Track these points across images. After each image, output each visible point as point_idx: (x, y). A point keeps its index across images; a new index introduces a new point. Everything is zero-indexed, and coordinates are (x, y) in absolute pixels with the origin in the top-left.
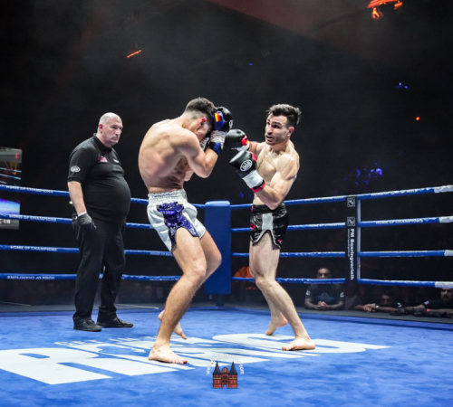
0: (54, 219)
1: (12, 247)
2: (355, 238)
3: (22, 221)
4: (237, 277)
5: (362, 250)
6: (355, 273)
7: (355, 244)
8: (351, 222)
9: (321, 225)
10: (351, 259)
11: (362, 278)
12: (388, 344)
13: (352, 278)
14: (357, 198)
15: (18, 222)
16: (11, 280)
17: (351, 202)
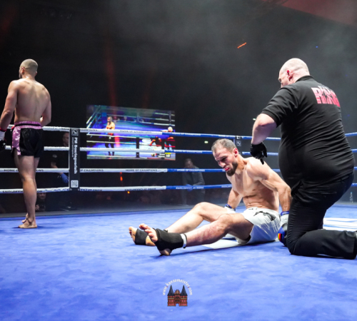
0: (201, 151)
1: (178, 170)
16: (178, 190)
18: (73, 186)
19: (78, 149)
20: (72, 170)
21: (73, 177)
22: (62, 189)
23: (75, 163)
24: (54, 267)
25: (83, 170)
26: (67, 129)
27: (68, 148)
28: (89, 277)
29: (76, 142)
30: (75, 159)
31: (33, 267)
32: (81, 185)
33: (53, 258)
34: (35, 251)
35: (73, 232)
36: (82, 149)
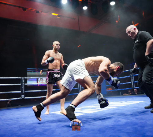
2: (133, 78)
4: (107, 90)
5: (135, 81)
6: (134, 86)
7: (133, 80)
8: (131, 75)
10: (132, 83)
11: (135, 87)
12: (144, 101)
13: (133, 87)
17: (131, 71)
18: (22, 97)
19: (24, 84)
20: (22, 92)
21: (23, 94)
22: (18, 98)
23: (23, 89)
24: (15, 128)
25: (26, 91)
26: (20, 78)
27: (20, 84)
28: (28, 131)
29: (23, 82)
30: (23, 88)
31: (7, 128)
32: (25, 97)
33: (15, 124)
34: (8, 122)
35: (23, 114)
36: (25, 84)
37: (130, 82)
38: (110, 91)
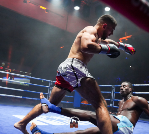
0: (38, 85)
3: (30, 85)
4: (82, 103)
5: (115, 99)
9: (105, 92)
14: (114, 86)
15: (29, 85)
17: (113, 87)
37: (110, 100)
38: (85, 105)
